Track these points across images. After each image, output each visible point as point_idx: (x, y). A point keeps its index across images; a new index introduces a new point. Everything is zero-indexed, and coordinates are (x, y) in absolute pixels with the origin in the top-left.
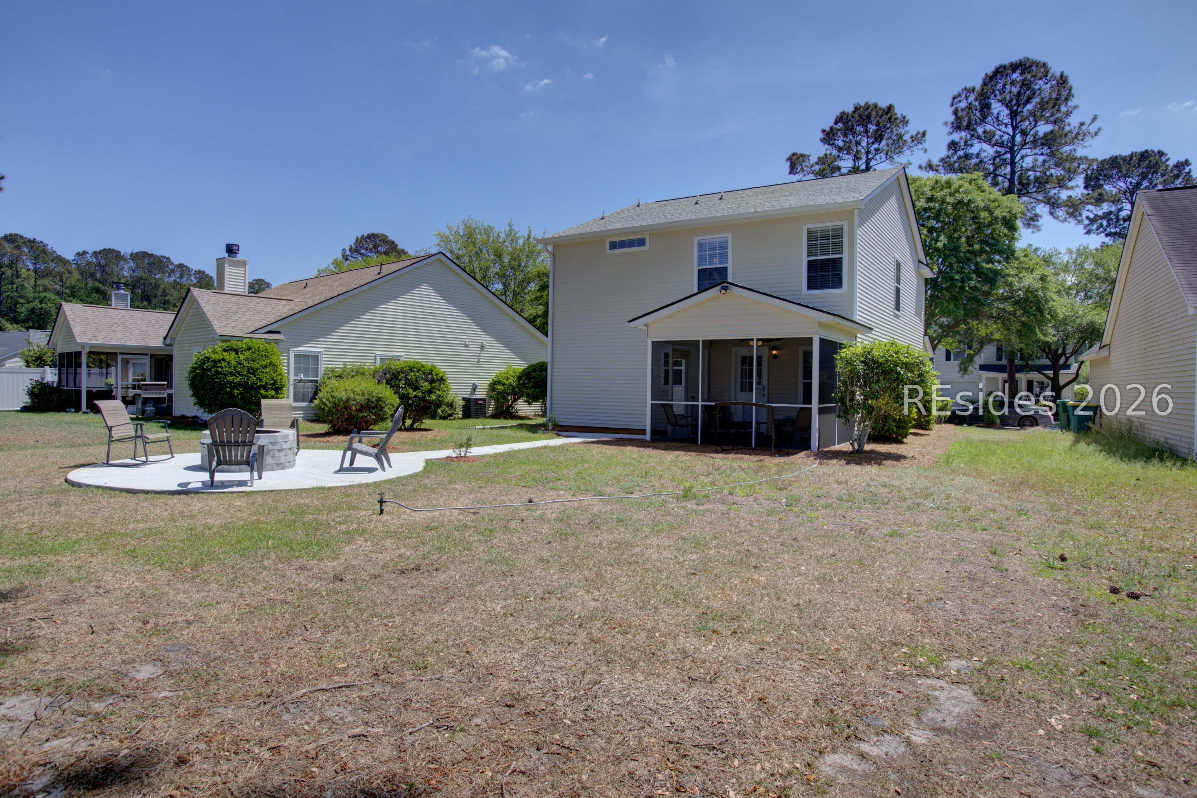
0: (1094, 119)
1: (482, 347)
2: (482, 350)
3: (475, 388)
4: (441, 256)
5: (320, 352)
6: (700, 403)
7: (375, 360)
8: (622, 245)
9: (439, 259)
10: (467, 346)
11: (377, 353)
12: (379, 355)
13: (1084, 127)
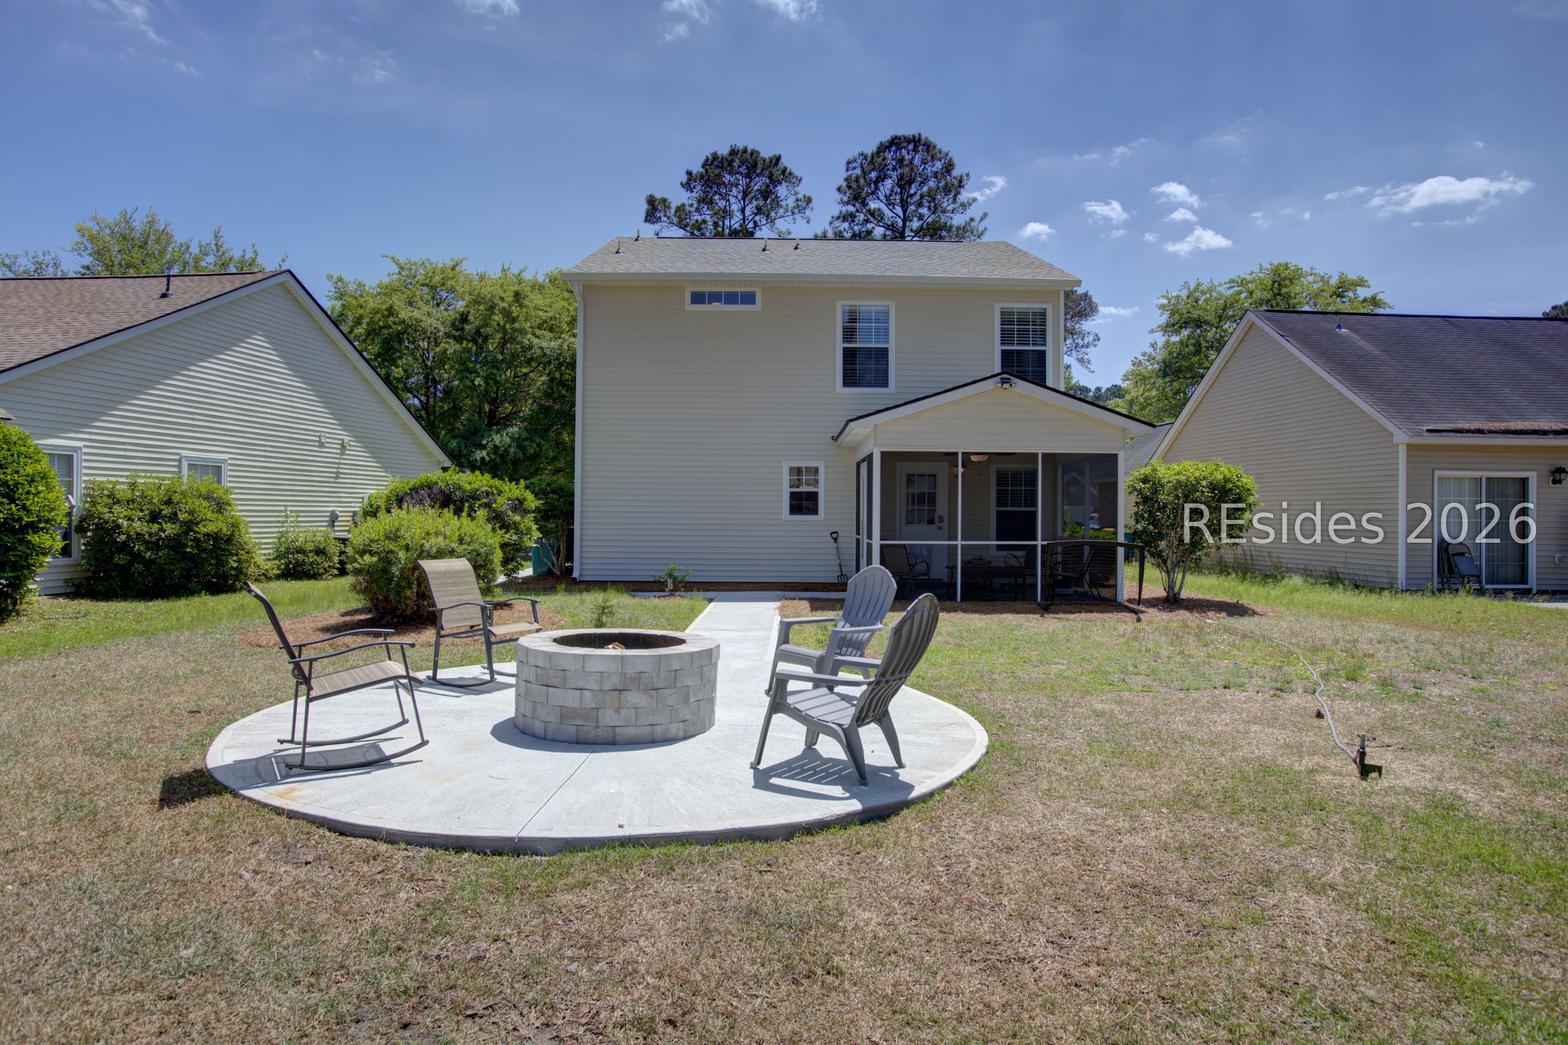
0: (985, 215)
1: (343, 447)
2: (343, 454)
3: (333, 519)
4: (288, 277)
5: (76, 449)
6: (959, 543)
7: (180, 466)
8: (715, 297)
9: (282, 285)
10: (322, 445)
11: (184, 453)
12: (188, 458)
13: (973, 224)
